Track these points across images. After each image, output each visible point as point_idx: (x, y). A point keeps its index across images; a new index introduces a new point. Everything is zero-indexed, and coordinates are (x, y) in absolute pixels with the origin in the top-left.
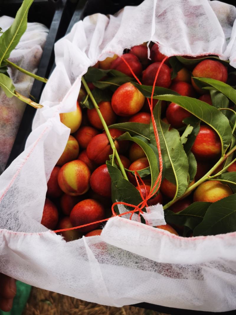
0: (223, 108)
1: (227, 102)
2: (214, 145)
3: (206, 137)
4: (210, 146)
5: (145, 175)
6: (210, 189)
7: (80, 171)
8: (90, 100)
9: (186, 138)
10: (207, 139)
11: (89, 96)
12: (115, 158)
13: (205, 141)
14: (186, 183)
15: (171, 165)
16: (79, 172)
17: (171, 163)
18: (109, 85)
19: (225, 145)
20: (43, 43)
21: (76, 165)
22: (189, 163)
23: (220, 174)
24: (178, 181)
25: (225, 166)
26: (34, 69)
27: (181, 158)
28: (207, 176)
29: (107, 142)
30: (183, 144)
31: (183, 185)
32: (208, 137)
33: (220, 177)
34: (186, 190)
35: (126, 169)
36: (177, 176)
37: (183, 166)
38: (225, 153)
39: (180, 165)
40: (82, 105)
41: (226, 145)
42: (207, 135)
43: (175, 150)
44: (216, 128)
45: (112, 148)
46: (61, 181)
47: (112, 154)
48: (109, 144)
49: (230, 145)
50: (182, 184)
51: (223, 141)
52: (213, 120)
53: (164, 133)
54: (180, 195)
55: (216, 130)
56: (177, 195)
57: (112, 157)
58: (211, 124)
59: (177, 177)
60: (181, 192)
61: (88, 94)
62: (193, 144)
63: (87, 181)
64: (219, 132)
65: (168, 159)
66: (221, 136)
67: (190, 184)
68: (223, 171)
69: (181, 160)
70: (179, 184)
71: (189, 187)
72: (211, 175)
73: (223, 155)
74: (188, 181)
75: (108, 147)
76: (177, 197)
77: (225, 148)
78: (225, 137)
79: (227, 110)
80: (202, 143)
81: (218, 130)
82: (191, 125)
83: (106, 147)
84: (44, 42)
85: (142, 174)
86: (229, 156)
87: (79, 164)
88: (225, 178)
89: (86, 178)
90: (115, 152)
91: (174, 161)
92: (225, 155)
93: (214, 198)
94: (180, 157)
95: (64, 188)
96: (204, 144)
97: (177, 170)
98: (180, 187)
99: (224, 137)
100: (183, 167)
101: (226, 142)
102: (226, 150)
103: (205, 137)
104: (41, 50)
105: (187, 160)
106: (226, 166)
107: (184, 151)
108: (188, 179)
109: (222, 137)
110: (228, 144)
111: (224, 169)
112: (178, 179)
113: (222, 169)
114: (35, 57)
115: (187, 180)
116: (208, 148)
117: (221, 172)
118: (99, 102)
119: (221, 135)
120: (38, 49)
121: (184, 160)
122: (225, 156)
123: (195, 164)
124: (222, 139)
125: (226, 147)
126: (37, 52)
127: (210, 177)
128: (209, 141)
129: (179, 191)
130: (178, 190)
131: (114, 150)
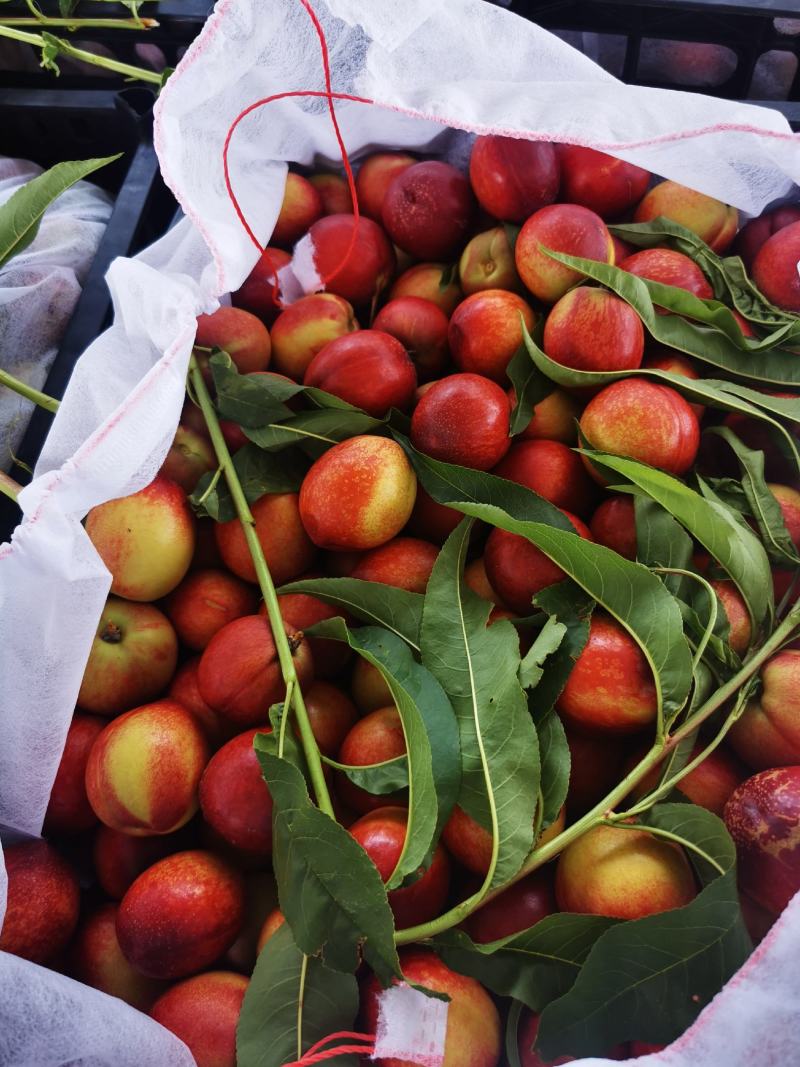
0: (672, 567)
1: (687, 546)
2: (636, 695)
3: (608, 667)
4: (621, 699)
5: (391, 786)
6: (611, 857)
7: (165, 753)
8: (223, 487)
9: (539, 666)
10: (612, 675)
11: (223, 473)
12: (293, 717)
13: (603, 682)
14: (527, 833)
15: (481, 760)
16: (163, 755)
17: (480, 756)
18: (298, 438)
19: (668, 703)
20: (83, 260)
21: (155, 727)
22: (541, 762)
23: (649, 806)
24: (499, 827)
25: (664, 780)
26: (44, 352)
27: (517, 742)
28: (603, 810)
29: (269, 652)
30: (526, 690)
31: (517, 842)
32: (616, 668)
33: (645, 817)
34: (526, 860)
35: (326, 759)
36: (497, 807)
37: (520, 770)
38: (668, 729)
39: (511, 767)
40: (194, 506)
41: (673, 706)
42: (613, 661)
43: (497, 710)
44: (643, 639)
45: (285, 677)
46: (93, 785)
47: (283, 700)
48: (276, 658)
49: (684, 704)
50: (511, 839)
51: (662, 687)
52: (635, 608)
53: (470, 633)
54: (502, 880)
55: (643, 646)
56: (493, 880)
57: (282, 711)
58: (628, 623)
59: (497, 812)
60: (507, 868)
61: (221, 468)
62: (563, 686)
63: (187, 789)
64: (651, 652)
65: (473, 738)
66: (658, 669)
67: (541, 837)
68: (657, 797)
69: (516, 748)
70: (501, 838)
71: (537, 846)
72: (617, 809)
73: (663, 738)
74: (535, 825)
75: (270, 673)
76: (491, 885)
77: (668, 714)
78: (670, 676)
79: (685, 576)
80: (594, 687)
81: (647, 647)
82: (559, 620)
83: (262, 670)
84: (87, 256)
85: (382, 782)
86: (685, 738)
87: (166, 726)
88: (663, 822)
89: (186, 776)
90: (293, 692)
91: (490, 750)
92: (668, 736)
93: (621, 895)
94: (514, 736)
95: (103, 812)
96: (601, 690)
97: (500, 783)
98: (507, 848)
99: (666, 674)
100: (521, 773)
101: (672, 691)
102: (673, 720)
103: (606, 667)
104: (74, 286)
105: (535, 749)
106: (667, 780)
107: (528, 717)
108: (536, 819)
109: (659, 674)
110: (680, 702)
111: (663, 788)
112: (499, 821)
113: (656, 788)
114: (51, 309)
115: (532, 821)
116: (615, 704)
117: (653, 799)
118: (256, 496)
119: (658, 664)
120: (64, 283)
121: (525, 748)
122: (668, 742)
123: (564, 762)
124: (661, 680)
125: (672, 710)
126: (58, 295)
127: (613, 816)
128: (619, 682)
129: (500, 865)
130: (498, 862)
131: (289, 686)
